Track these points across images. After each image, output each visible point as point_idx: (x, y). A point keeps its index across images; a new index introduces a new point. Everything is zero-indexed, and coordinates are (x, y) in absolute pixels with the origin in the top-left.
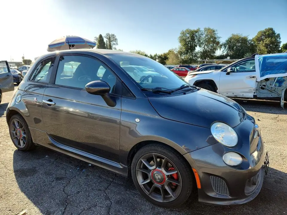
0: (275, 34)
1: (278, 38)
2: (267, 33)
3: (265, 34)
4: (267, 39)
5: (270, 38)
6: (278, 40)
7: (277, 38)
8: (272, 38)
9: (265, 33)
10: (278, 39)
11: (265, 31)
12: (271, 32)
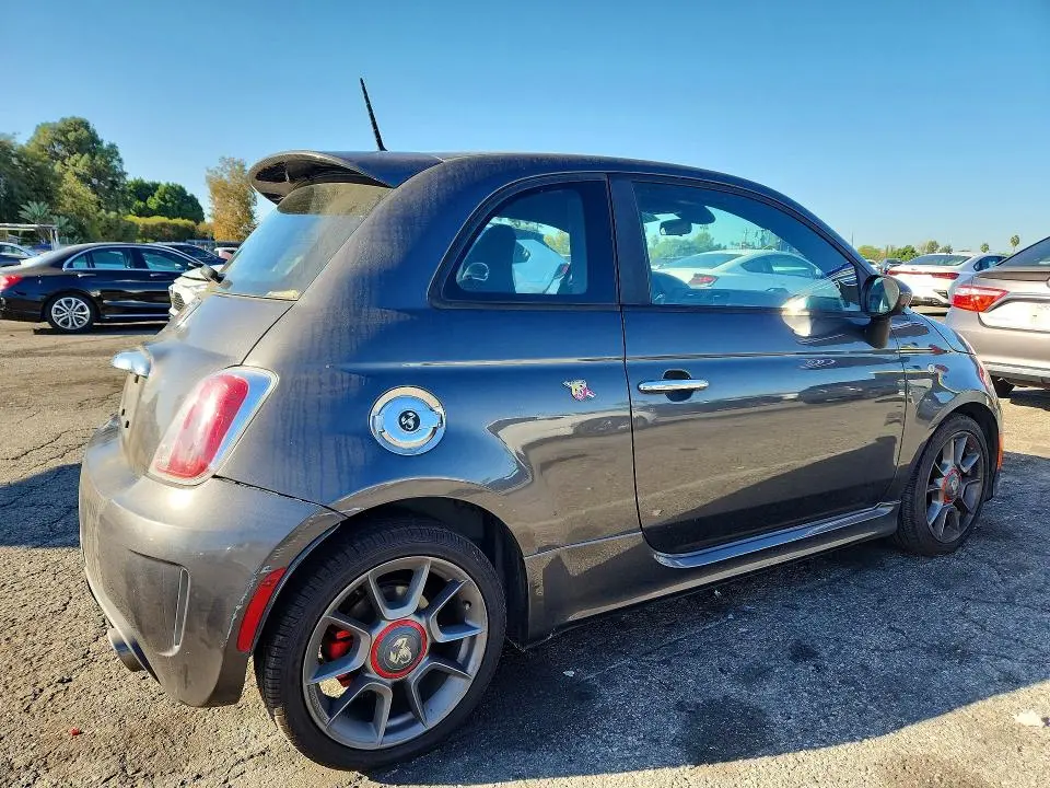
0: (99, 143)
1: (112, 158)
2: (72, 136)
3: (63, 139)
4: (77, 156)
5: (87, 155)
6: (115, 167)
7: (109, 159)
8: (93, 158)
9: (65, 133)
10: (115, 163)
11: (62, 126)
12: (86, 133)
